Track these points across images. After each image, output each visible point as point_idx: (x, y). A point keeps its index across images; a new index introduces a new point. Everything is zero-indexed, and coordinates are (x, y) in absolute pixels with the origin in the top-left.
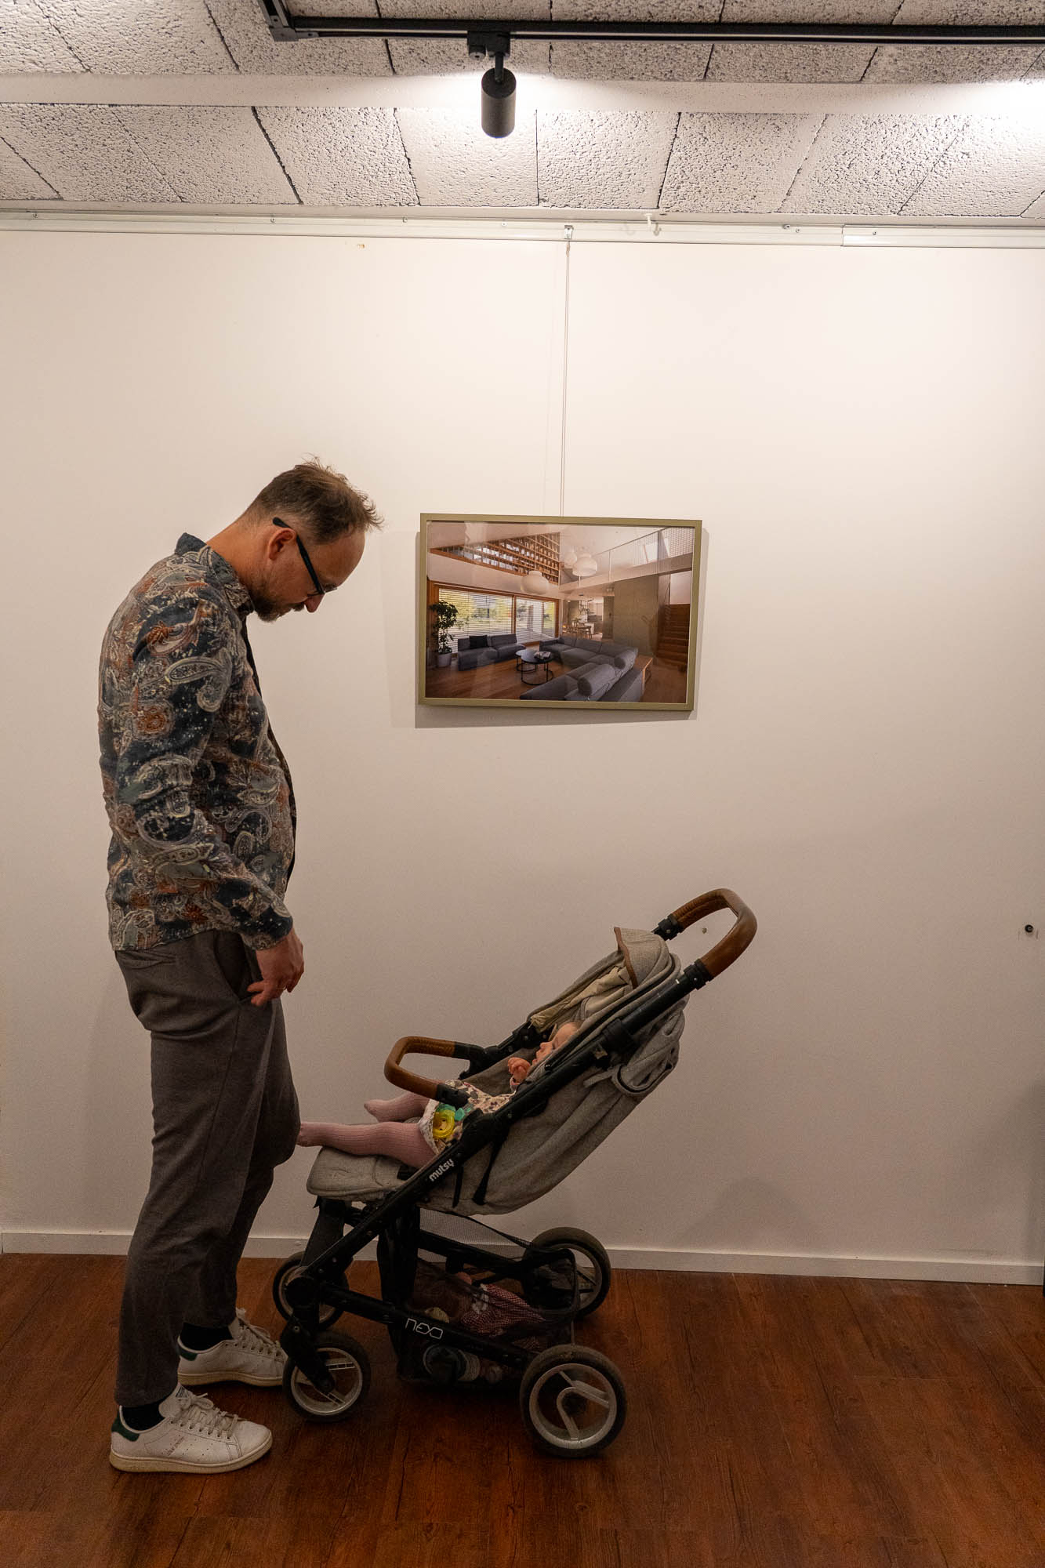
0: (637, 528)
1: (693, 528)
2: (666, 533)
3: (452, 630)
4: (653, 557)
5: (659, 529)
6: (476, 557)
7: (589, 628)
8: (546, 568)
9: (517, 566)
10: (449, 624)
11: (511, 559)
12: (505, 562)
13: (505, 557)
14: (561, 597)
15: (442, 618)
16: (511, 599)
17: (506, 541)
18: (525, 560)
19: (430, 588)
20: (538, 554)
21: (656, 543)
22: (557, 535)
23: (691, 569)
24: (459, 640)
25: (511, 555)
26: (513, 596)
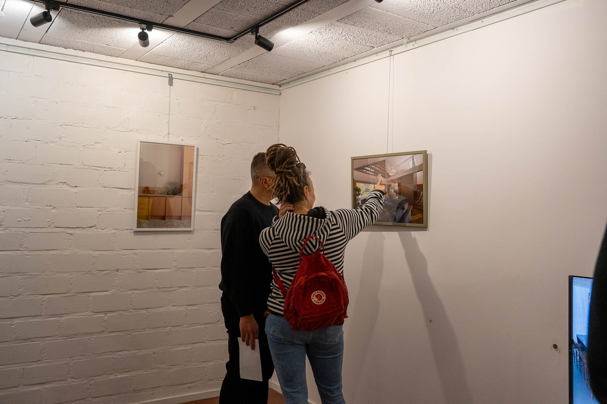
0: (406, 156)
1: (422, 153)
2: (415, 156)
3: (360, 197)
4: (411, 167)
5: (413, 155)
6: (365, 171)
7: (394, 194)
8: (382, 173)
9: (375, 173)
10: (359, 195)
11: (373, 171)
12: (372, 172)
13: (372, 170)
14: (386, 183)
15: (357, 192)
16: (373, 185)
17: (372, 165)
18: (376, 170)
19: (354, 182)
20: (380, 168)
21: (412, 161)
22: (385, 161)
23: (422, 170)
24: (362, 200)
25: (373, 169)
26: (374, 184)
